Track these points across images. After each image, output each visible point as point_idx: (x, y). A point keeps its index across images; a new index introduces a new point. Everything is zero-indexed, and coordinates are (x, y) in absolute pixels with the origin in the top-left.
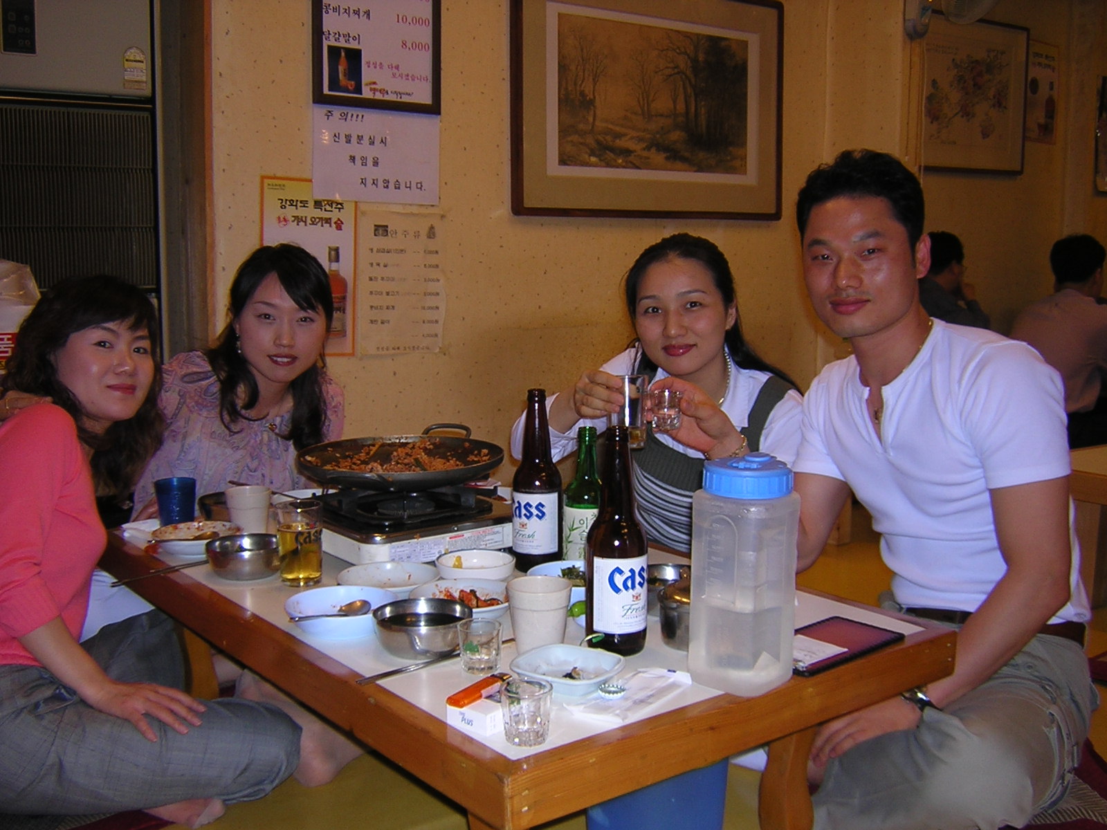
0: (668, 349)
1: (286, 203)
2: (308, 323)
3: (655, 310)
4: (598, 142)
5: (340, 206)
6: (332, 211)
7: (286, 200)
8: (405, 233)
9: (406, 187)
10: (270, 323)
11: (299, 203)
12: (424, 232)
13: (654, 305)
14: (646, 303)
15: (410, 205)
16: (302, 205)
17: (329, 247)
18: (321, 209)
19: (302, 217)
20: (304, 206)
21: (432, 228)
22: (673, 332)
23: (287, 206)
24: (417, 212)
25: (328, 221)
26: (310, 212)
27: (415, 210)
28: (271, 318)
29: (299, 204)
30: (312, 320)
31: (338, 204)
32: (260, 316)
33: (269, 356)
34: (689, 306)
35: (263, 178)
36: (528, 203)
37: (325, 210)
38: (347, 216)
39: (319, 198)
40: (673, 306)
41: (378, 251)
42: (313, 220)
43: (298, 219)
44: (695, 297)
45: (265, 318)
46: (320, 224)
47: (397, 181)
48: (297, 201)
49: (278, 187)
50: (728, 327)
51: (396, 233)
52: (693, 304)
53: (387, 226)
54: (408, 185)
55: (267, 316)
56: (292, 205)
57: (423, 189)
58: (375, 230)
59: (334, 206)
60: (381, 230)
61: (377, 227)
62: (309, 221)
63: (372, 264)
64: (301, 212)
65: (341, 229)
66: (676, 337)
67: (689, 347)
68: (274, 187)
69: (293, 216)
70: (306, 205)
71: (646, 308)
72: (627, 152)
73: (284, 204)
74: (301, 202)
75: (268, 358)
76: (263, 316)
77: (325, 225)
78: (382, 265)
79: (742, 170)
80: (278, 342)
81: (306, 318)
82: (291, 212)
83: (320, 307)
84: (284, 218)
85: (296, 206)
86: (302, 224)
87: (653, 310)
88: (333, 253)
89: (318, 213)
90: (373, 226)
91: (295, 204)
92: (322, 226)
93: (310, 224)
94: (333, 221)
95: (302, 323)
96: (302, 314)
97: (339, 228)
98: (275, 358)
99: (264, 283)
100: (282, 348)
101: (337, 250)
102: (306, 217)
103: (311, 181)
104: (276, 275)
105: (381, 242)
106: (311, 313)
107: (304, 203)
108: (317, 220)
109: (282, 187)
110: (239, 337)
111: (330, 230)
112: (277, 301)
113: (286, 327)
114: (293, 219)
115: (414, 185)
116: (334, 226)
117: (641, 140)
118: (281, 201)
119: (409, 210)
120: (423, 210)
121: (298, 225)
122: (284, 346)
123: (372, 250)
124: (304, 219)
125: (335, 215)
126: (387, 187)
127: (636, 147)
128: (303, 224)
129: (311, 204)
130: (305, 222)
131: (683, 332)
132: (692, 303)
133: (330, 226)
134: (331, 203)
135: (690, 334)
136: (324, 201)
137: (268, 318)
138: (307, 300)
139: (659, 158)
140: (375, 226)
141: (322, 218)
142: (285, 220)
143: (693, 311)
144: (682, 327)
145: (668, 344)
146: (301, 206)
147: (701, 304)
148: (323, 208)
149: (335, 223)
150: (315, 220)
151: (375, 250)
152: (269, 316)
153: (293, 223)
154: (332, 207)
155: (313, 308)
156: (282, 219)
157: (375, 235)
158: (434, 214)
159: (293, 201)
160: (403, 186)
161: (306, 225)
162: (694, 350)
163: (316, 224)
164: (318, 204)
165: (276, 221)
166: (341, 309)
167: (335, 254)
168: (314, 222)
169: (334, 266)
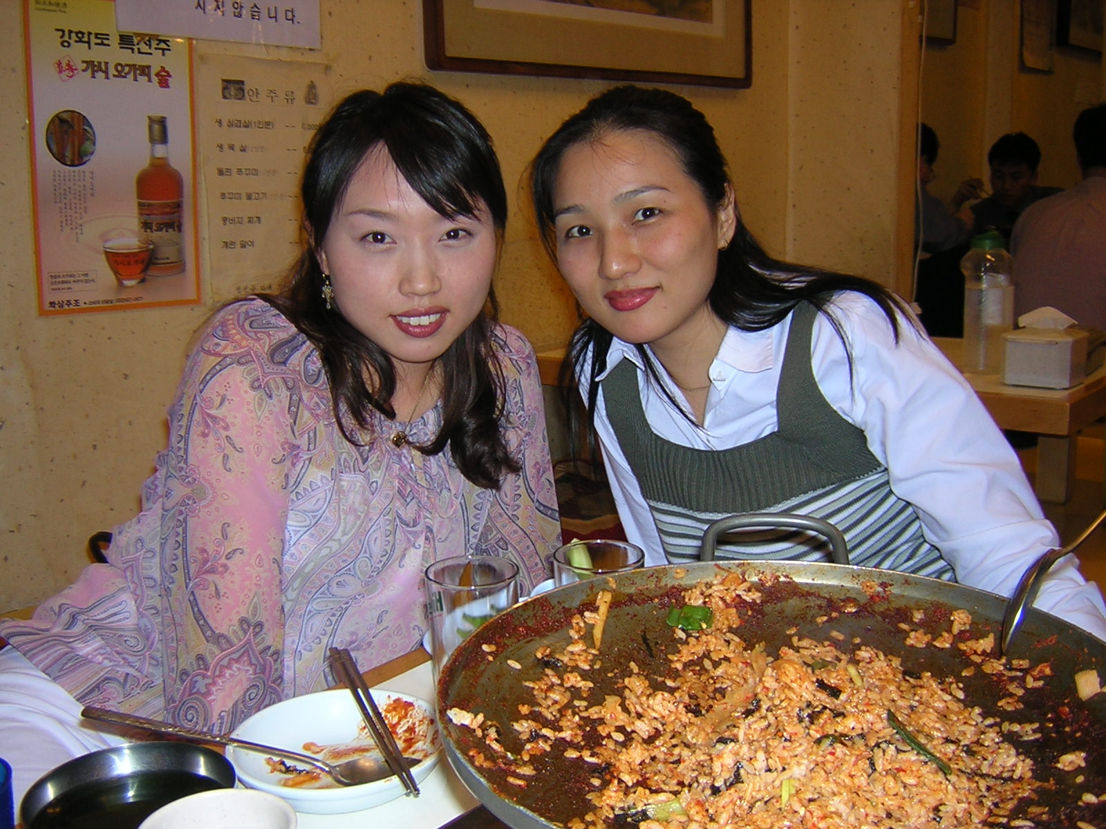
0: (613, 299)
1: (70, 38)
2: (463, 241)
3: (584, 231)
5: (164, 44)
6: (151, 54)
7: (70, 32)
8: (272, 94)
9: (271, 18)
10: (387, 251)
11: (92, 37)
12: (300, 94)
13: (581, 223)
14: (565, 221)
15: (278, 47)
16: (99, 41)
17: (150, 118)
18: (133, 49)
19: (100, 63)
20: (102, 44)
21: (312, 86)
22: (615, 267)
23: (72, 42)
24: (289, 60)
25: (145, 70)
26: (115, 54)
27: (284, 55)
28: (387, 240)
29: (93, 40)
30: (469, 233)
31: (161, 41)
32: (364, 238)
33: (394, 317)
34: (640, 216)
36: (452, 50)
37: (140, 52)
38: (176, 62)
39: (128, 29)
40: (612, 221)
41: (230, 124)
42: (119, 68)
43: (94, 67)
44: (650, 198)
45: (376, 240)
46: (131, 76)
47: (255, 6)
48: (90, 33)
49: (53, 8)
50: (723, 244)
51: (257, 94)
52: (649, 212)
53: (242, 82)
54: (273, 14)
55: (378, 237)
56: (80, 41)
57: (296, 20)
58: (224, 89)
59: (154, 44)
60: (234, 88)
61: (227, 83)
62: (112, 71)
63: (221, 147)
64: (98, 54)
65: (167, 86)
66: (623, 275)
67: (648, 293)
68: (48, 8)
69: (84, 62)
70: (106, 42)
71: (569, 227)
73: (66, 38)
74: (97, 35)
75: (391, 320)
76: (370, 238)
77: (139, 78)
78: (237, 148)
80: (406, 288)
81: (456, 232)
82: (79, 53)
83: (482, 204)
84: (68, 65)
85: (89, 42)
86: (100, 75)
87: (580, 231)
88: (156, 127)
89: (127, 57)
90: (220, 82)
91: (86, 39)
92: (136, 80)
93: (115, 76)
94: (154, 71)
95: (452, 242)
96: (448, 225)
97: (164, 83)
98: (405, 320)
99: (361, 171)
100: (416, 298)
101: (162, 122)
102: (106, 63)
104: (386, 150)
105: (234, 109)
106: (463, 221)
107: (102, 39)
108: (127, 69)
109: (61, 8)
110: (328, 277)
111: (147, 89)
112: (393, 205)
113: (419, 257)
114: (85, 65)
115: (281, 15)
116: (155, 79)
118: (60, 33)
119: (275, 55)
120: (298, 57)
121: (94, 77)
122: (421, 295)
123: (220, 122)
124: (103, 68)
125: (155, 61)
126: (240, 16)
128: (103, 75)
129: (114, 41)
130: (106, 72)
131: (633, 266)
132: (645, 211)
133: (150, 81)
134: (149, 39)
135: (646, 268)
136: (137, 35)
137: (382, 241)
138: (454, 196)
140: (224, 81)
141: (135, 65)
142: (70, 68)
143: (649, 225)
144: (630, 257)
145: (610, 289)
146: (97, 44)
147: (661, 211)
148: (135, 48)
149: (157, 75)
150: (123, 70)
151: (225, 123)
152: (383, 235)
153: (85, 73)
154: (150, 48)
155: (466, 210)
156: (64, 65)
157: (225, 97)
158: (315, 64)
159: (83, 34)
160: (264, 14)
161: (107, 78)
162: (657, 296)
163: (125, 77)
164: (126, 41)
165: (54, 70)
166: (174, 224)
167: (159, 130)
168: (121, 72)
169: (160, 150)
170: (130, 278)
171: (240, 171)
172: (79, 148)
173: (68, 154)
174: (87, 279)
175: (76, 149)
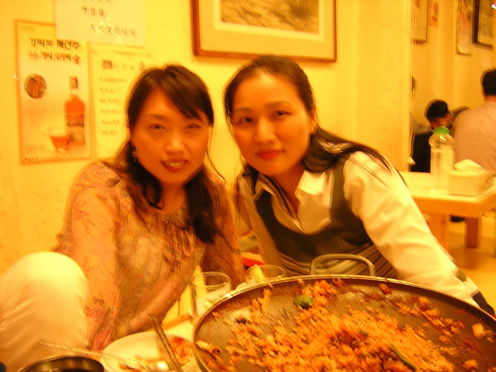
4: (243, 8)
5: (76, 45)
6: (71, 49)
7: (35, 39)
8: (124, 67)
9: (124, 33)
10: (160, 133)
11: (45, 42)
12: (137, 67)
17: (70, 77)
18: (63, 48)
19: (48, 53)
20: (50, 45)
21: (143, 64)
23: (36, 44)
25: (68, 57)
26: (56, 50)
27: (130, 50)
28: (161, 128)
31: (75, 43)
33: (162, 162)
35: (16, 22)
36: (204, 47)
37: (66, 48)
38: (82, 54)
39: (61, 37)
41: (106, 80)
42: (57, 55)
43: (45, 55)
45: (157, 128)
46: (62, 59)
47: (117, 27)
48: (44, 40)
49: (29, 29)
51: (118, 66)
53: (111, 62)
54: (125, 31)
56: (40, 43)
57: (135, 34)
58: (103, 64)
59: (72, 45)
60: (108, 64)
62: (54, 57)
63: (101, 90)
64: (48, 49)
68: (26, 29)
69: (41, 52)
72: (258, 16)
73: (34, 42)
74: (47, 41)
77: (66, 60)
78: (109, 90)
79: (315, 31)
82: (40, 49)
85: (43, 44)
86: (48, 58)
88: (73, 81)
89: (61, 50)
90: (101, 61)
91: (42, 42)
92: (64, 60)
93: (55, 59)
94: (72, 57)
97: (77, 62)
98: (167, 164)
101: (76, 79)
102: (51, 53)
103: (53, 25)
105: (109, 73)
107: (50, 43)
108: (60, 56)
109: (32, 29)
111: (70, 64)
114: (41, 54)
115: (128, 32)
116: (73, 60)
117: (265, 8)
118: (31, 40)
119: (126, 50)
120: (135, 50)
121: (45, 59)
123: (101, 79)
124: (50, 55)
125: (73, 52)
126: (110, 32)
127: (263, 13)
129: (55, 43)
130: (51, 57)
133: (70, 61)
134: (69, 43)
136: (64, 40)
139: (275, 20)
140: (103, 61)
141: (64, 54)
142: (35, 55)
146: (47, 45)
148: (64, 46)
149: (74, 58)
151: (103, 79)
152: (160, 126)
153: (41, 58)
154: (70, 46)
156: (33, 54)
157: (103, 68)
158: (144, 53)
160: (121, 31)
161: (51, 59)
163: (59, 59)
164: (61, 43)
165: (28, 56)
166: (81, 124)
167: (75, 83)
168: (58, 57)
169: (75, 92)
170: (61, 147)
171: (110, 100)
172: (39, 90)
173: (34, 93)
174: (42, 148)
175: (38, 90)
